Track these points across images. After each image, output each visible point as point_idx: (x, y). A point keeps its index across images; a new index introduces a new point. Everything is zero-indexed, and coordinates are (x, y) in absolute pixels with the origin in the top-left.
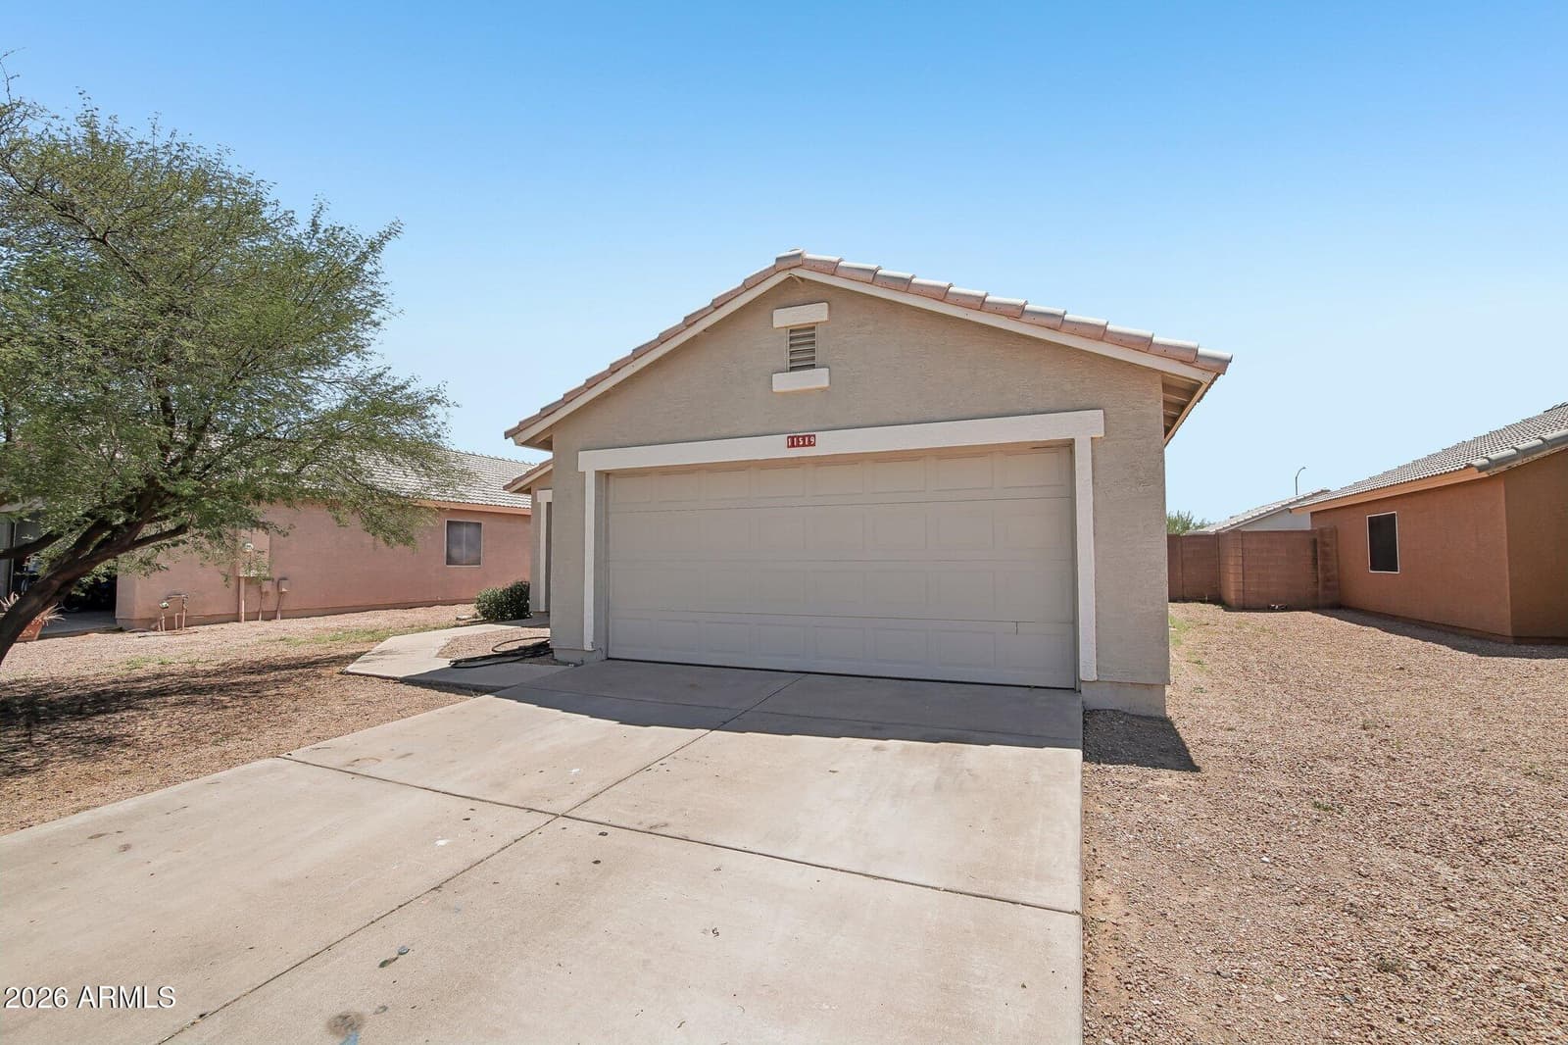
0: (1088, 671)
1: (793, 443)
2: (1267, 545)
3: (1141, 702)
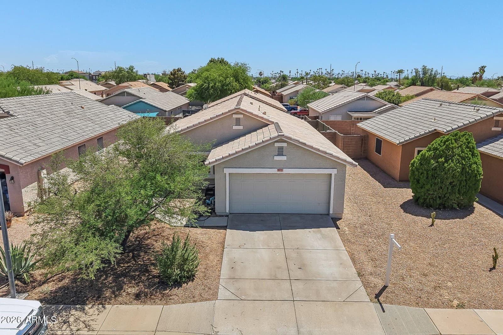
0: (331, 212)
1: (278, 170)
2: (350, 140)
3: (339, 216)
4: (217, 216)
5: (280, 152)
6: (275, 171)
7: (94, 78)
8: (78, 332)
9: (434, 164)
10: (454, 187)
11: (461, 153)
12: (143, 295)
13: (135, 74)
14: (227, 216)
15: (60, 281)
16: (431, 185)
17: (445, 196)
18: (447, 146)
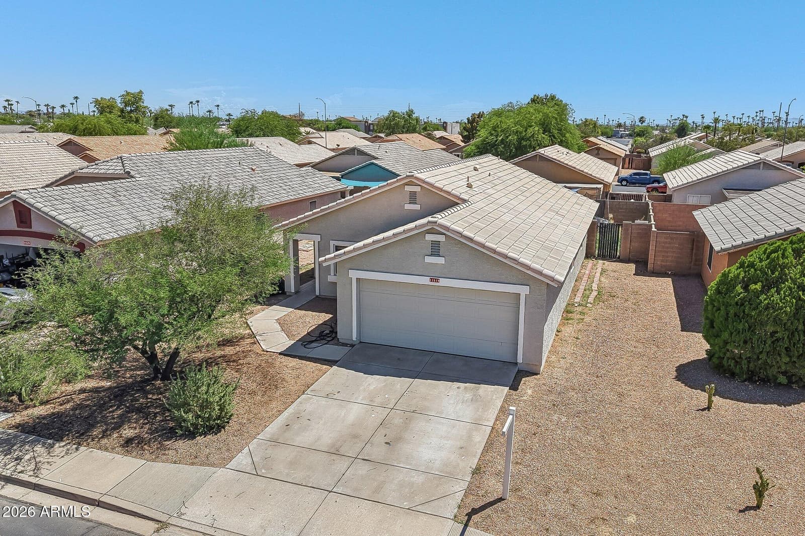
0: (520, 360)
1: (432, 280)
2: (669, 240)
3: (534, 369)
4: (339, 343)
5: (435, 250)
6: (426, 281)
7: (371, 128)
8: (20, 474)
9: (741, 293)
10: (778, 342)
11: (798, 277)
12: (136, 442)
13: (414, 122)
14: (352, 346)
15: (61, 405)
16: (732, 333)
17: (758, 357)
18: (773, 260)
